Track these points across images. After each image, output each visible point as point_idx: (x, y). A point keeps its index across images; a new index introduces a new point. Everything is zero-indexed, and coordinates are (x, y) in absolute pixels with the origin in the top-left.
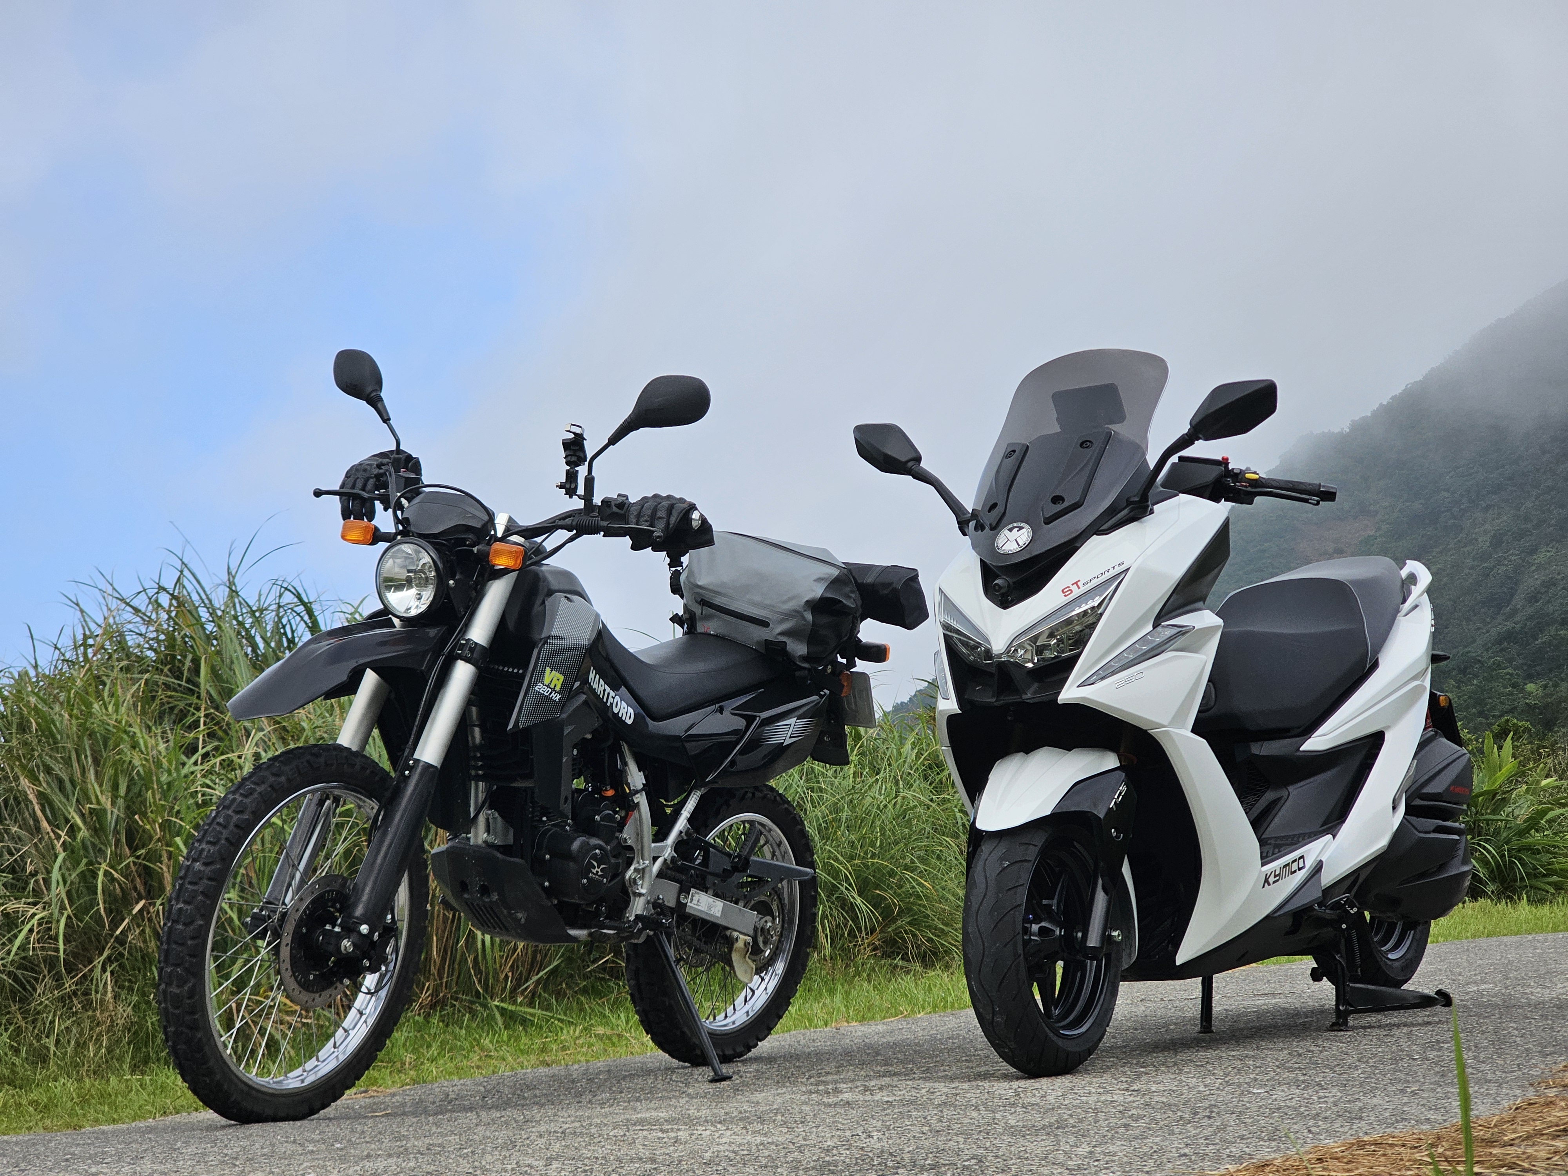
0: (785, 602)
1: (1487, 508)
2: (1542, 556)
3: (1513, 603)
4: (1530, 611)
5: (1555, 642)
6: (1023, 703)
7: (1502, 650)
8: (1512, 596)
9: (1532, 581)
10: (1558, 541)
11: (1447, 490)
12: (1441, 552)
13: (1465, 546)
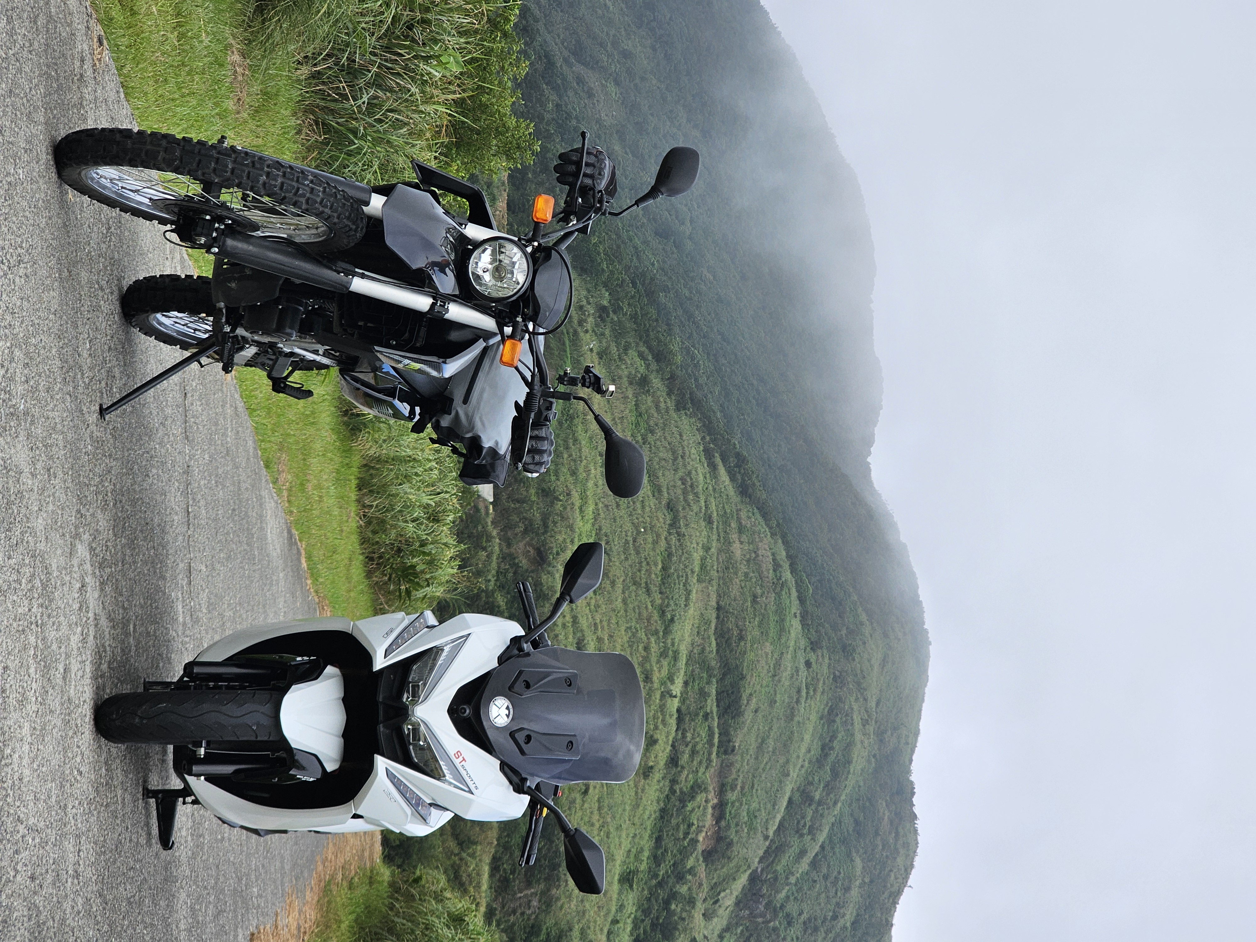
0: (481, 419)
1: (654, 50)
2: (612, 88)
3: (578, 65)
4: (570, 78)
5: (543, 99)
6: (378, 723)
7: (540, 57)
8: (583, 64)
9: (593, 79)
10: (623, 103)
11: (670, 19)
12: (622, 10)
13: (625, 30)
